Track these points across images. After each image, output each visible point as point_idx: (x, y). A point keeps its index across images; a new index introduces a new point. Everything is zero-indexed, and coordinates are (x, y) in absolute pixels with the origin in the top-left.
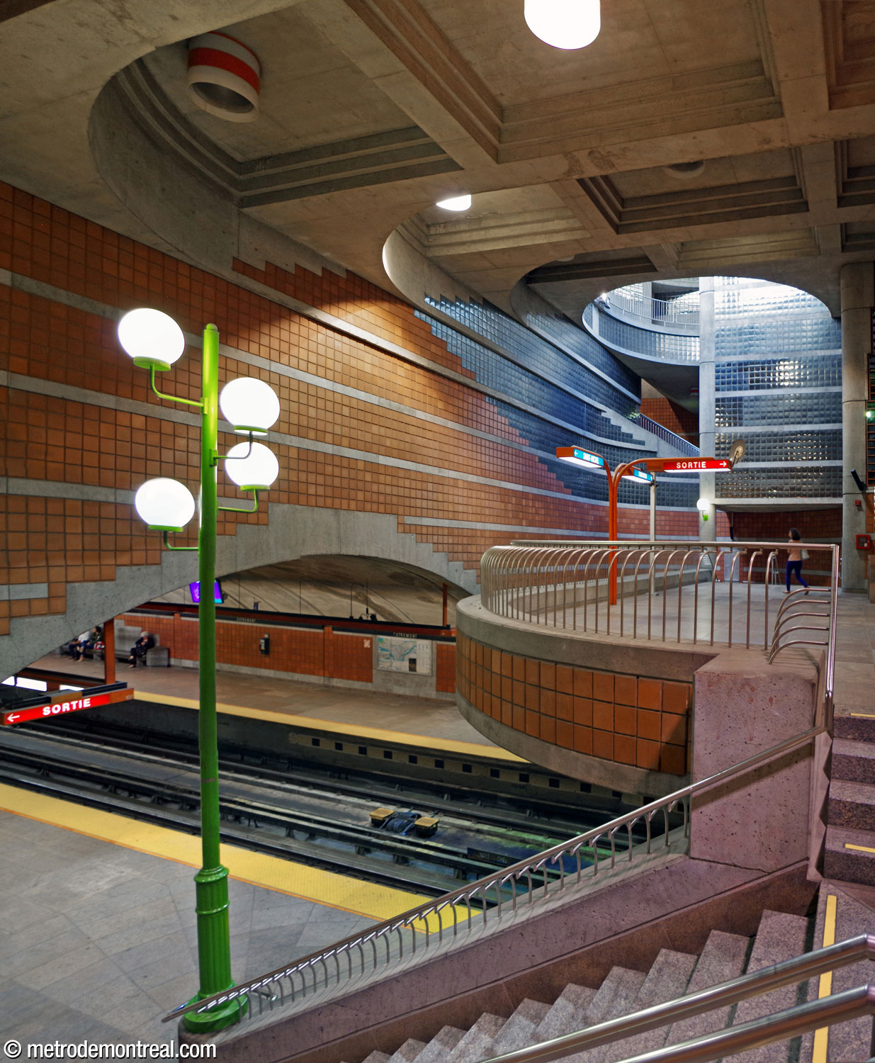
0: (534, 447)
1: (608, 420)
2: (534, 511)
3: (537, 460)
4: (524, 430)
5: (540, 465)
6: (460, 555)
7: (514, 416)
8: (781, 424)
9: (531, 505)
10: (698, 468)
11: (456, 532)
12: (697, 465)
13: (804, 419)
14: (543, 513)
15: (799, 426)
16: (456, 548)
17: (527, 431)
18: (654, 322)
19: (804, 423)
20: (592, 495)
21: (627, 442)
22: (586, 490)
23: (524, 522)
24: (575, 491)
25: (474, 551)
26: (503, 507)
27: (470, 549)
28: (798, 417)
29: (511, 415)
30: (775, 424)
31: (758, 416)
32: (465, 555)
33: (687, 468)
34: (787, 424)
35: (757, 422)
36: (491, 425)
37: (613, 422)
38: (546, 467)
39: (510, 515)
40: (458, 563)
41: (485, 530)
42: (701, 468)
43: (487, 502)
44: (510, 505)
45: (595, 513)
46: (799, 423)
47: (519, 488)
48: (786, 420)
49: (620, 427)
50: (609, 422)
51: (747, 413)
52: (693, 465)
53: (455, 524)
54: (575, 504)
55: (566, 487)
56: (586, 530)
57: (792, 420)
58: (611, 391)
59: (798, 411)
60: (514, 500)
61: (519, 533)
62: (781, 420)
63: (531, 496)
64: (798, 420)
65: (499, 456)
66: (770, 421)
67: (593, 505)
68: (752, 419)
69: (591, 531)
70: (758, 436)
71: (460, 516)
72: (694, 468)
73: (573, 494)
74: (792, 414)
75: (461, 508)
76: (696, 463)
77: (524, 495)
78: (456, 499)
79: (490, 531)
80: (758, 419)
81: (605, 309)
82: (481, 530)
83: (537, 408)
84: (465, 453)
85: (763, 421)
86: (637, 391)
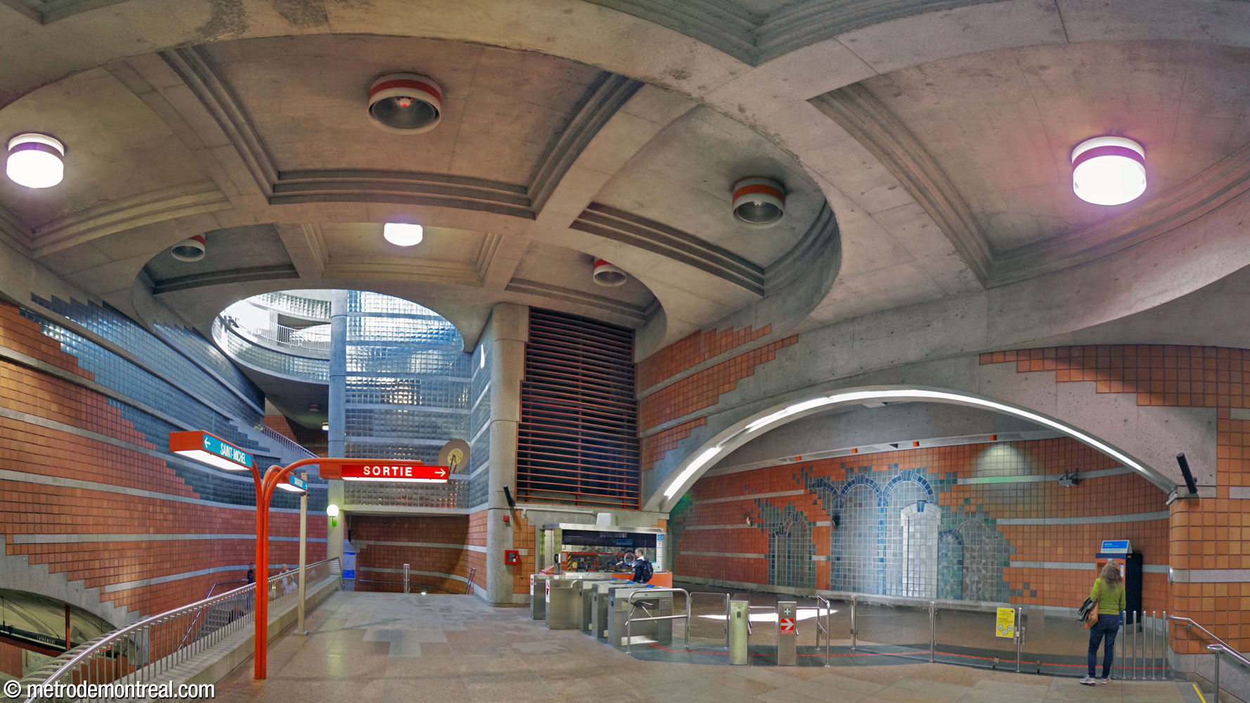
0: (161, 452)
1: (235, 428)
2: (162, 518)
3: (165, 464)
4: (151, 434)
5: (168, 470)
6: (81, 573)
7: (140, 420)
8: (411, 437)
9: (158, 511)
10: (398, 476)
11: (76, 548)
12: (398, 471)
13: (434, 435)
14: (171, 518)
15: (429, 440)
16: (76, 566)
17: (154, 435)
18: (279, 344)
19: (434, 438)
20: (219, 498)
21: (253, 448)
22: (214, 494)
23: (151, 530)
24: (203, 495)
25: (97, 566)
26: (128, 516)
27: (92, 564)
28: (428, 433)
29: (136, 417)
30: (405, 437)
31: (389, 428)
32: (87, 572)
33: (381, 476)
34: (417, 438)
35: (388, 433)
36: (114, 428)
37: (240, 430)
38: (175, 472)
39: (136, 523)
40: (79, 582)
41: (108, 543)
42: (404, 476)
43: (110, 510)
44: (136, 512)
45: (223, 515)
46: (428, 438)
47: (146, 494)
48: (416, 434)
49: (246, 435)
50: (237, 430)
51: (377, 425)
52: (392, 471)
53: (74, 538)
54: (204, 508)
55: (195, 491)
56: (214, 533)
57: (422, 435)
58: (238, 402)
59: (428, 427)
60: (140, 507)
61: (146, 541)
62: (410, 434)
63: (158, 503)
64: (428, 435)
65: (123, 461)
66: (400, 434)
67: (221, 508)
68: (382, 431)
69: (218, 533)
70: (388, 447)
71: (79, 529)
72: (392, 476)
73: (202, 498)
74: (422, 430)
75: (80, 520)
76: (395, 469)
77: (152, 501)
78: (74, 511)
79: (114, 542)
80: (388, 431)
81: (234, 328)
82: (104, 543)
83: (165, 412)
84: (84, 459)
85: (394, 434)
86: (262, 406)
